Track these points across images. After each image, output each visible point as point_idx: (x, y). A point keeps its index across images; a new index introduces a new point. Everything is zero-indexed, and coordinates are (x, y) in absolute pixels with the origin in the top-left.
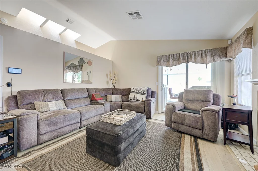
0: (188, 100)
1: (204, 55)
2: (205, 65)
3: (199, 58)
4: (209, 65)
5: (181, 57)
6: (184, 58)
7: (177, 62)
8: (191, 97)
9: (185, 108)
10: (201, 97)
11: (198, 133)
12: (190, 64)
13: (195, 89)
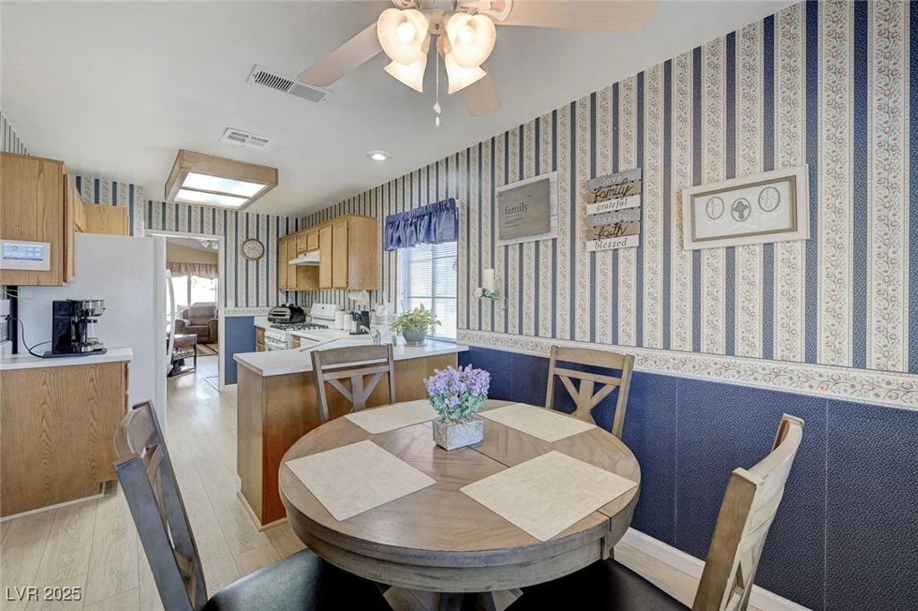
0: (194, 317)
1: (208, 269)
2: (210, 281)
3: (203, 272)
4: (214, 280)
5: (182, 268)
6: (186, 269)
7: (177, 273)
8: (197, 314)
9: (192, 324)
10: (207, 313)
11: (206, 339)
12: (193, 278)
13: (198, 306)
